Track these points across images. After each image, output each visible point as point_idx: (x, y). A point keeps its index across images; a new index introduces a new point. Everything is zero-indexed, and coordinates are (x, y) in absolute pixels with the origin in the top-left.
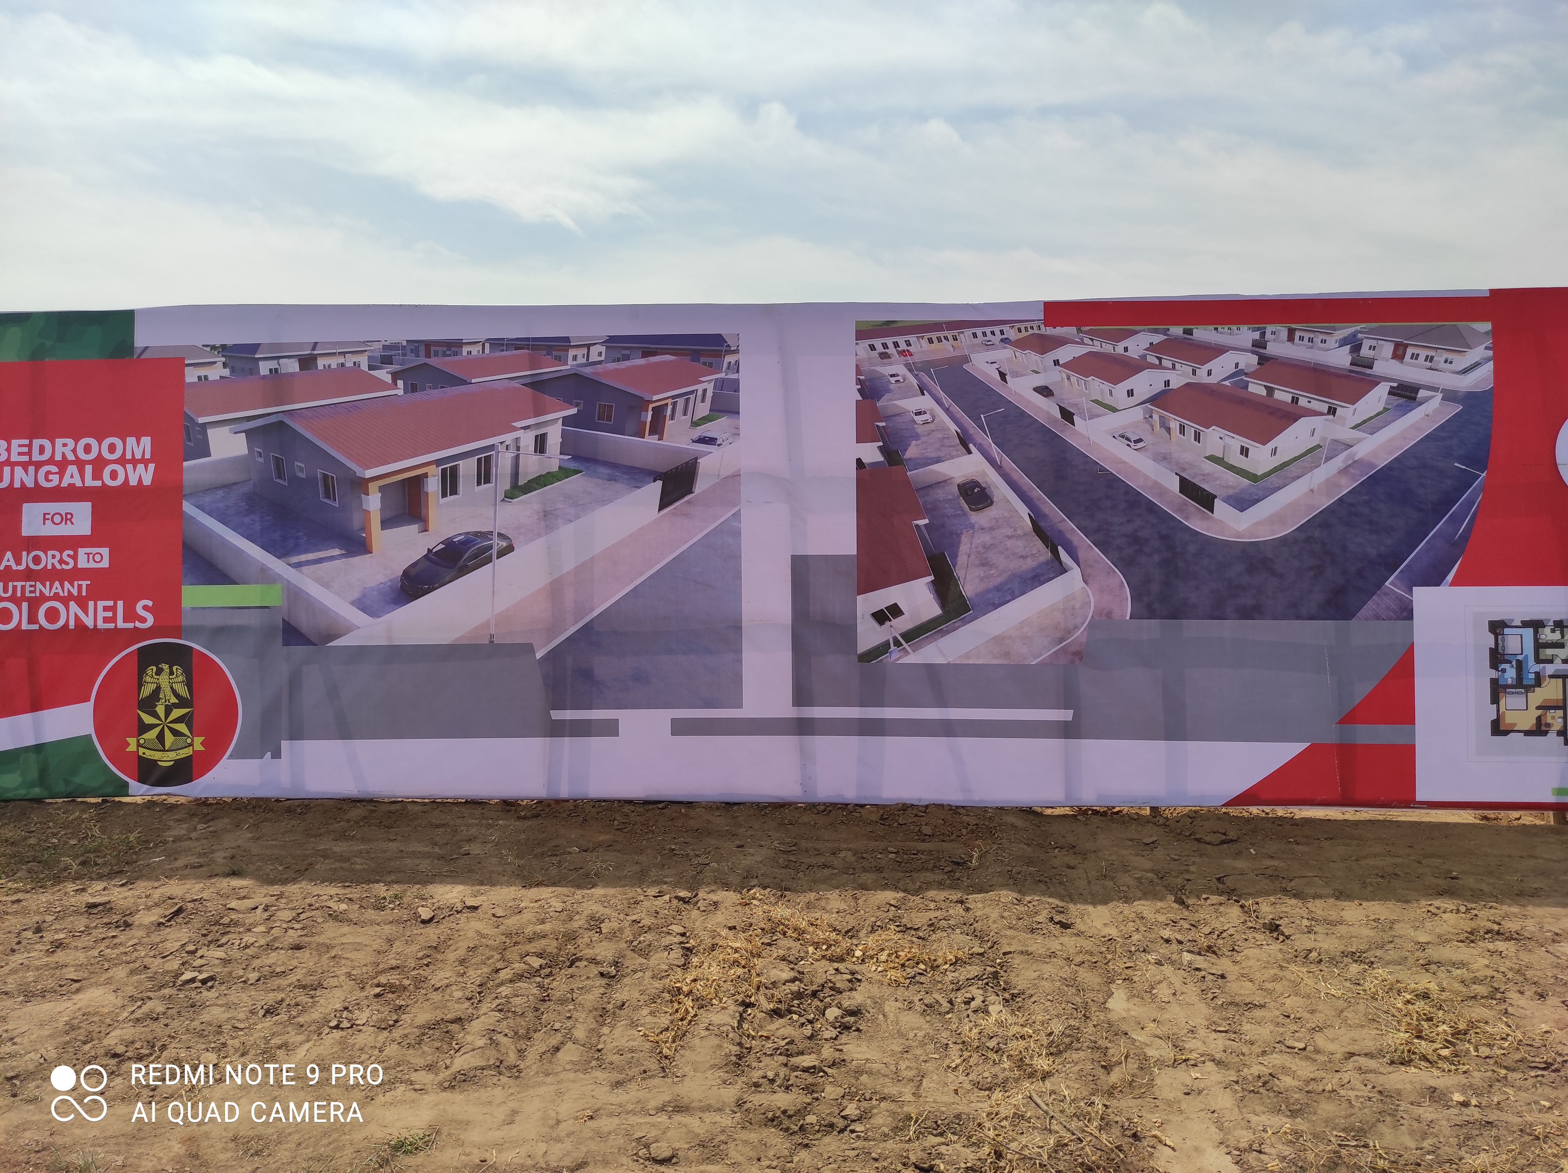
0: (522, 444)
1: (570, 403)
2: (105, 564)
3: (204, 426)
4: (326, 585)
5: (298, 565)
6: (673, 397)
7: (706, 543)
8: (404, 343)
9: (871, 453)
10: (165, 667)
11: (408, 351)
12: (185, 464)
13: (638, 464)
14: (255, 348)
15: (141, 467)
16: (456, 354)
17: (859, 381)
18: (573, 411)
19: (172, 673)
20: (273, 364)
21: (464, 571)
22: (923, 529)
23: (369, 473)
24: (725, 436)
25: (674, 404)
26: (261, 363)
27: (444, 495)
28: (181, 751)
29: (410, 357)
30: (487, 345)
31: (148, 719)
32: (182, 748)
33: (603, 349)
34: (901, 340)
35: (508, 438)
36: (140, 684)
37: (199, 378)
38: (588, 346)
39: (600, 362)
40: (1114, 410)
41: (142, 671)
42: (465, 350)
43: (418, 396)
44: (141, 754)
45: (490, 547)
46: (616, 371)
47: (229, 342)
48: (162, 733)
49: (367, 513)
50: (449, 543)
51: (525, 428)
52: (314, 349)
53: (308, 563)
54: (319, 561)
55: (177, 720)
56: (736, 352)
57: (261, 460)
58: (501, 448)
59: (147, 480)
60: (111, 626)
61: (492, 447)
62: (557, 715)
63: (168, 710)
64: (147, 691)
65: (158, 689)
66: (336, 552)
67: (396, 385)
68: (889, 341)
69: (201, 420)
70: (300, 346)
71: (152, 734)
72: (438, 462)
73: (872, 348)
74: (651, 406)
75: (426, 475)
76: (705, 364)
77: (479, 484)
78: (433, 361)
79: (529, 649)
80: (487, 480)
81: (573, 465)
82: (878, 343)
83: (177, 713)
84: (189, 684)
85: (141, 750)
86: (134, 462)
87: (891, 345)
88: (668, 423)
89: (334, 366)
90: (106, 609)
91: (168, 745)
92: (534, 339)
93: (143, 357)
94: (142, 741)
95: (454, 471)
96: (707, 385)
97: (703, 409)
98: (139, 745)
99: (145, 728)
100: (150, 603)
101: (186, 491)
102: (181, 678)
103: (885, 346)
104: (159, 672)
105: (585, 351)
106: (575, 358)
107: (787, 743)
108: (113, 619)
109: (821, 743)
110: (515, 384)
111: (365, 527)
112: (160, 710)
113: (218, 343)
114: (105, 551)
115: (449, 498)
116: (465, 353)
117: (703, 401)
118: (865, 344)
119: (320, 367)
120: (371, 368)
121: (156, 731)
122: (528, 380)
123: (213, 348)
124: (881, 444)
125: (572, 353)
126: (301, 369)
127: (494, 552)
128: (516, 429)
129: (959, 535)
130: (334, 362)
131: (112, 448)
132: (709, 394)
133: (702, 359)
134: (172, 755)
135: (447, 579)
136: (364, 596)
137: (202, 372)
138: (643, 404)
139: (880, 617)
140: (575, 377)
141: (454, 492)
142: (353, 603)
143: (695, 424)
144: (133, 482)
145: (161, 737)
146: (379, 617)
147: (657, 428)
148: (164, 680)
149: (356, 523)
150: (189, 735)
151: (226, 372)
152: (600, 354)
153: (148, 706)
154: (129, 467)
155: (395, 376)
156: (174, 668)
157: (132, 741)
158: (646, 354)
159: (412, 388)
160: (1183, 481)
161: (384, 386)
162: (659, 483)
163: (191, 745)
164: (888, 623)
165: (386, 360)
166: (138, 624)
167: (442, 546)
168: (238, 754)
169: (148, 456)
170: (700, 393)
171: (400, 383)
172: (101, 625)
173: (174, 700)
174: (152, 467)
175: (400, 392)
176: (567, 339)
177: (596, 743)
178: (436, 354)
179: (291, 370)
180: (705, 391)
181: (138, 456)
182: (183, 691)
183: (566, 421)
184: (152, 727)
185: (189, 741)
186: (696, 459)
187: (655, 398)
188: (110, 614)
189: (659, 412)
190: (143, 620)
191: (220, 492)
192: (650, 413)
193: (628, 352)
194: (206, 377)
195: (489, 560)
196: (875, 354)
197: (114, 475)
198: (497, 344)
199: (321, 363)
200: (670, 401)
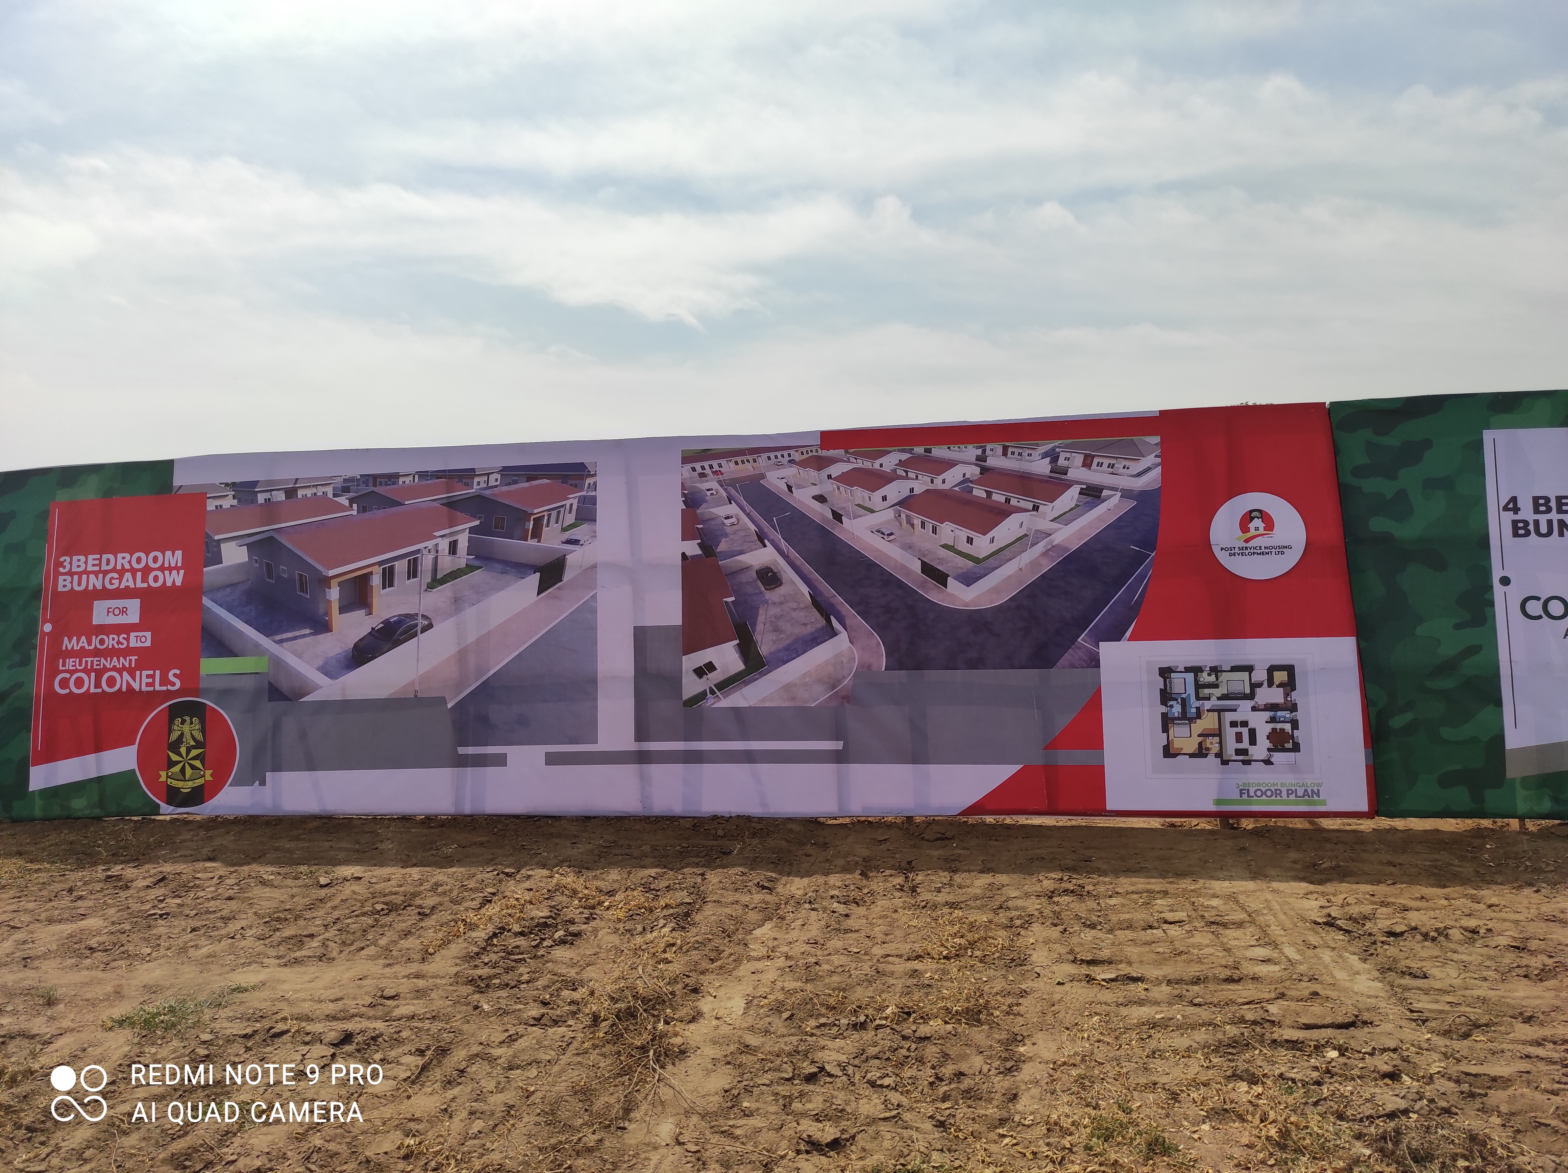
0: (440, 548)
1: (474, 517)
2: (148, 644)
3: (219, 541)
4: (300, 656)
5: (280, 642)
6: (548, 510)
7: (570, 618)
8: (359, 477)
9: (693, 548)
10: (187, 718)
11: (361, 483)
12: (205, 569)
13: (523, 561)
14: (255, 484)
15: (174, 572)
16: (394, 483)
17: (684, 495)
18: (477, 523)
19: (191, 723)
20: (267, 495)
21: (397, 643)
22: (731, 604)
23: (332, 573)
24: (586, 538)
25: (549, 516)
26: (259, 495)
27: (384, 588)
28: (196, 781)
29: (362, 487)
30: (416, 477)
31: (174, 757)
32: (197, 779)
33: (499, 476)
34: (715, 463)
35: (430, 544)
36: (170, 731)
37: (217, 507)
38: (488, 475)
39: (496, 486)
40: (872, 511)
41: (171, 722)
42: (401, 480)
43: (367, 515)
44: (169, 783)
45: (416, 625)
46: (508, 492)
47: (238, 480)
48: (183, 768)
49: (329, 602)
50: (386, 623)
51: (442, 536)
52: (295, 483)
53: (288, 640)
54: (295, 638)
55: (194, 758)
56: (595, 475)
57: (257, 565)
58: (425, 552)
59: (179, 583)
60: (151, 689)
61: (418, 551)
62: (462, 750)
63: (188, 751)
64: (174, 736)
65: (182, 735)
66: (307, 631)
67: (352, 507)
68: (706, 464)
69: (217, 537)
70: (286, 481)
71: (177, 769)
72: (380, 563)
73: (694, 469)
74: (532, 517)
75: (371, 573)
76: (571, 485)
77: (409, 578)
78: (379, 489)
79: (442, 700)
80: (415, 576)
81: (477, 563)
82: (698, 466)
83: (195, 752)
84: (203, 731)
85: (169, 780)
86: (170, 569)
87: (707, 467)
88: (545, 529)
89: (309, 495)
90: (148, 676)
91: (187, 777)
92: (450, 471)
93: (179, 493)
94: (170, 774)
95: (392, 569)
96: (573, 500)
97: (570, 519)
98: (168, 777)
99: (172, 764)
100: (178, 672)
101: (205, 589)
102: (198, 727)
103: (703, 468)
104: (183, 722)
105: (486, 478)
106: (479, 483)
107: (631, 769)
108: (152, 684)
109: (655, 769)
110: (436, 504)
111: (328, 613)
112: (183, 750)
113: (230, 481)
114: (148, 634)
115: (388, 590)
116: (401, 483)
117: (570, 513)
118: (688, 467)
119: (300, 496)
120: (335, 495)
121: (179, 766)
122: (445, 501)
123: (227, 485)
124: (699, 541)
125: (476, 480)
126: (286, 498)
127: (419, 629)
128: (436, 537)
129: (757, 608)
130: (309, 492)
131: (155, 560)
132: (575, 507)
133: (570, 482)
134: (190, 784)
135: (385, 649)
136: (326, 663)
137: (218, 502)
138: (527, 515)
139: (700, 672)
140: (479, 498)
141: (391, 585)
142: (318, 669)
143: (564, 530)
144: (169, 583)
145: (183, 770)
146: (337, 679)
147: (537, 534)
148: (186, 728)
149: (322, 609)
150: (202, 769)
151: (235, 502)
152: (496, 480)
153: (175, 747)
154: (167, 573)
155: (352, 501)
156: (193, 719)
157: (163, 774)
158: (530, 479)
159: (363, 510)
160: (923, 563)
161: (342, 508)
162: (538, 574)
163: (203, 776)
164: (705, 677)
165: (346, 490)
166: (170, 687)
167: (382, 625)
168: (236, 783)
169: (179, 565)
170: (568, 506)
171: (355, 506)
172: (144, 688)
173: (192, 743)
174: (182, 572)
175: (355, 513)
176: (473, 470)
177: (491, 771)
178: (381, 484)
179: (279, 499)
180: (571, 505)
181: (173, 565)
182: (199, 736)
183: (472, 530)
184: (177, 763)
185: (202, 773)
186: (565, 555)
187: (536, 511)
188: (150, 680)
189: (538, 522)
190: (173, 684)
191: (228, 590)
192: (532, 523)
193: (516, 478)
194: (221, 506)
195: (415, 635)
196: (696, 474)
197: (156, 579)
198: (423, 475)
199: (300, 493)
200: (546, 513)
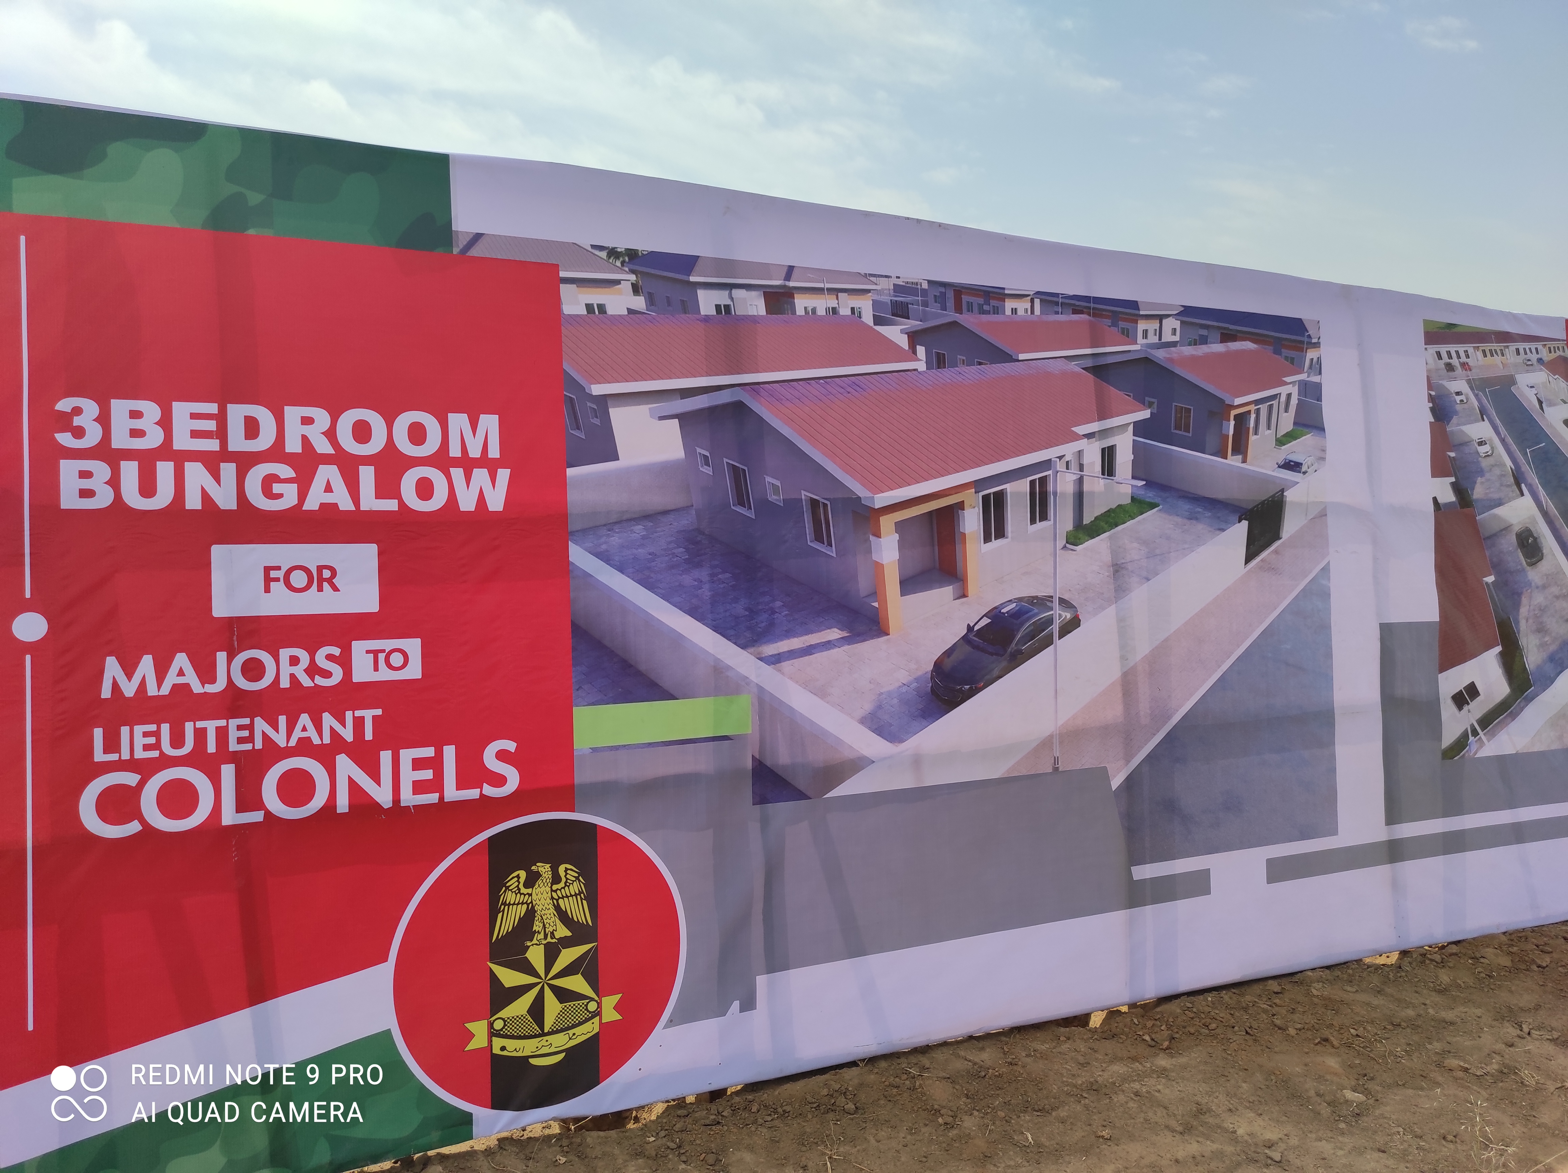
0: (1086, 461)
1: (1141, 400)
2: (414, 671)
3: (604, 401)
4: (821, 693)
5: (775, 660)
6: (1257, 402)
7: (1294, 609)
8: (925, 286)
9: (1445, 491)
10: (544, 869)
11: (931, 299)
12: (571, 472)
13: (1220, 496)
14: (688, 263)
15: (480, 475)
16: (997, 311)
17: (1431, 398)
18: (1145, 414)
19: (556, 879)
20: (721, 297)
21: (1017, 659)
22: (1492, 588)
23: (881, 500)
24: (1310, 460)
25: (1258, 412)
26: (701, 294)
27: (987, 539)
28: (577, 1030)
29: (934, 308)
30: (1037, 302)
31: (509, 978)
32: (581, 1024)
33: (1177, 324)
35: (1068, 450)
36: (494, 909)
37: (589, 307)
38: (1161, 318)
39: (1174, 344)
41: (497, 883)
42: (1009, 305)
43: (947, 374)
44: (496, 1050)
45: (1050, 621)
46: (1194, 359)
47: (644, 245)
48: (539, 1002)
49: (879, 567)
50: (995, 614)
51: (1089, 436)
52: (788, 277)
53: (792, 654)
54: (808, 651)
55: (569, 971)
56: (1317, 345)
57: (708, 470)
58: (1060, 466)
59: (496, 502)
60: (432, 798)
61: (1047, 464)
63: (552, 953)
64: (506, 922)
65: (531, 913)
66: (834, 634)
67: (914, 352)
68: (1453, 348)
69: (597, 390)
70: (764, 269)
71: (520, 1007)
72: (978, 485)
73: (1440, 356)
74: (1233, 413)
75: (961, 506)
76: (1286, 358)
77: (1033, 521)
78: (967, 320)
79: (1103, 774)
80: (1044, 517)
81: (1150, 496)
82: (1443, 349)
83: (568, 956)
84: (591, 897)
85: (498, 1043)
86: (468, 464)
87: (1454, 355)
88: (1252, 438)
89: (821, 312)
90: (418, 764)
92: (1097, 300)
93: (474, 252)
94: (498, 1025)
95: (1000, 497)
96: (1289, 389)
97: (1287, 422)
98: (493, 1033)
99: (504, 997)
100: (510, 746)
101: (572, 527)
102: (575, 888)
103: (1449, 353)
104: (532, 880)
105: (1156, 325)
106: (1145, 333)
107: (1381, 874)
108: (437, 784)
109: (1412, 869)
110: (1074, 367)
111: (877, 592)
112: (536, 955)
113: (622, 245)
114: (413, 646)
115: (995, 544)
116: (1008, 312)
117: (1286, 411)
118: (1433, 349)
119: (800, 311)
120: (878, 321)
121: (528, 998)
122: (1089, 363)
123: (613, 253)
124: (1453, 479)
125: (1142, 326)
126: (769, 310)
127: (1055, 628)
128: (1076, 437)
129: (1520, 595)
130: (821, 304)
131: (417, 434)
132: (1294, 401)
133: (1285, 352)
134: (561, 1041)
135: (996, 673)
136: (879, 707)
137: (595, 297)
138: (1221, 409)
139: (1461, 700)
140: (1145, 362)
141: (1001, 533)
142: (863, 721)
143: (1281, 442)
144: (467, 503)
145: (537, 1010)
146: (902, 741)
147: (1240, 447)
148: (541, 895)
149: (863, 585)
150: (593, 995)
151: (639, 303)
152: (1174, 331)
153: (510, 951)
154: (457, 473)
155: (914, 338)
156: (561, 869)
157: (479, 1029)
158: (1227, 337)
159: (938, 361)
161: (896, 354)
162: (1245, 524)
163: (598, 1013)
164: (1466, 708)
165: (900, 311)
166: (489, 790)
167: (986, 621)
168: (685, 1016)
169: (494, 452)
170: (1283, 398)
171: (921, 350)
172: (408, 798)
173: (563, 932)
174: (504, 475)
175: (921, 366)
176: (1134, 305)
177: (1183, 907)
178: (970, 309)
179: (752, 312)
180: (1289, 396)
181: (475, 452)
182: (579, 911)
183: (1140, 428)
184: (520, 991)
185: (593, 1006)
186: (1283, 491)
187: (1238, 401)
188: (427, 774)
189: (1241, 423)
190: (499, 780)
191: (638, 528)
192: (1232, 423)
193: (1204, 332)
194: (602, 308)
195: (1048, 642)
196: (1441, 364)
197: (425, 489)
198: (1050, 300)
199: (801, 303)
200: (1252, 408)
